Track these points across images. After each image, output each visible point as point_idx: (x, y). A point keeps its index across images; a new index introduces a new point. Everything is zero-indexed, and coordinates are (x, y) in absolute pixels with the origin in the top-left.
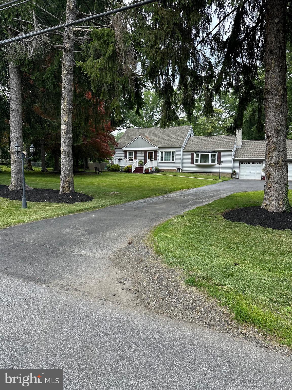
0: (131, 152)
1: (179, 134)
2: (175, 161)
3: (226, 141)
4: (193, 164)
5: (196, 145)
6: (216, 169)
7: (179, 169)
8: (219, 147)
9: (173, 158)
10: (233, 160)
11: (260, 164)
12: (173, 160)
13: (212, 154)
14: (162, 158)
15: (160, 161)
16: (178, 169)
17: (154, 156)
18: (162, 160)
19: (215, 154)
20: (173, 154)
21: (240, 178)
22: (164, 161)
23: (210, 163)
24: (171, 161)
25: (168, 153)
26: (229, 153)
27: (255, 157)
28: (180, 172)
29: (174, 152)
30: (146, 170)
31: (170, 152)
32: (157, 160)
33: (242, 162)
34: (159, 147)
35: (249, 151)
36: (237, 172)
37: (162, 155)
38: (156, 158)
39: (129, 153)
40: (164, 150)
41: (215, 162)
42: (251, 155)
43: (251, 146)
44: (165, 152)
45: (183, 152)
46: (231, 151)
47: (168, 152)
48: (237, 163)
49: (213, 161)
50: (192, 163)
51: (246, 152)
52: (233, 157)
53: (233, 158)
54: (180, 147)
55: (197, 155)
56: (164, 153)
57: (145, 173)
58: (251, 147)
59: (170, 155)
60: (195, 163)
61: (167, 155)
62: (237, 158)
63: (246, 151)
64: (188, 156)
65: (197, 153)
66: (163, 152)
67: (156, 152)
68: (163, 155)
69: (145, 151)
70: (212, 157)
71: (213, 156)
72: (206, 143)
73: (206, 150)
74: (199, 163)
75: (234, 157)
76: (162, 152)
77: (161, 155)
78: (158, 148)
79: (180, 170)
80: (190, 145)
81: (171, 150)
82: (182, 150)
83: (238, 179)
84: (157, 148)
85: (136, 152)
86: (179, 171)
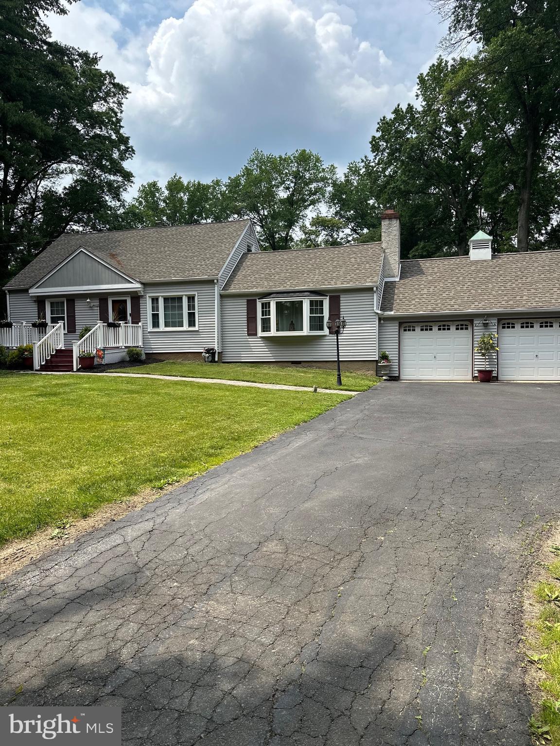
0: (57, 302)
1: (210, 243)
2: (196, 328)
3: (353, 260)
4: (256, 335)
5: (263, 276)
6: (326, 351)
7: (211, 352)
8: (332, 279)
9: (191, 316)
10: (380, 319)
11: (467, 329)
12: (192, 323)
13: (311, 302)
14: (155, 317)
15: (150, 328)
16: (208, 351)
17: (129, 311)
18: (156, 324)
19: (322, 302)
20: (191, 306)
21: (402, 377)
22: (162, 328)
23: (306, 331)
24: (185, 327)
25: (173, 303)
26: (365, 297)
27: (449, 307)
28: (213, 361)
29: (193, 298)
30: (82, 359)
31: (180, 299)
32: (140, 324)
33: (407, 323)
34: (144, 281)
35: (425, 291)
36: (393, 355)
37: (155, 308)
38: (136, 319)
39: (51, 303)
40: (162, 294)
41: (321, 329)
42: (433, 301)
43: (431, 275)
44: (166, 299)
45: (222, 297)
46: (370, 290)
47: (173, 299)
48: (392, 329)
49: (316, 323)
50: (252, 332)
51: (416, 292)
52: (377, 309)
53: (379, 312)
54: (211, 282)
55: (266, 306)
56: (161, 302)
57: (78, 370)
58: (430, 278)
59: (181, 307)
60: (260, 333)
61: (173, 308)
62: (392, 313)
63: (417, 290)
64: (239, 310)
65: (265, 300)
66: (157, 299)
67: (136, 298)
68: (158, 307)
69: (102, 298)
70: (312, 311)
71: (316, 307)
72: (293, 269)
73: (292, 289)
74: (273, 332)
75: (382, 309)
76: (155, 300)
77: (153, 307)
78: (138, 285)
79: (213, 354)
80: (245, 276)
81: (183, 293)
82: (217, 290)
83: (396, 379)
84: (135, 286)
85: (72, 299)
86: (210, 359)
